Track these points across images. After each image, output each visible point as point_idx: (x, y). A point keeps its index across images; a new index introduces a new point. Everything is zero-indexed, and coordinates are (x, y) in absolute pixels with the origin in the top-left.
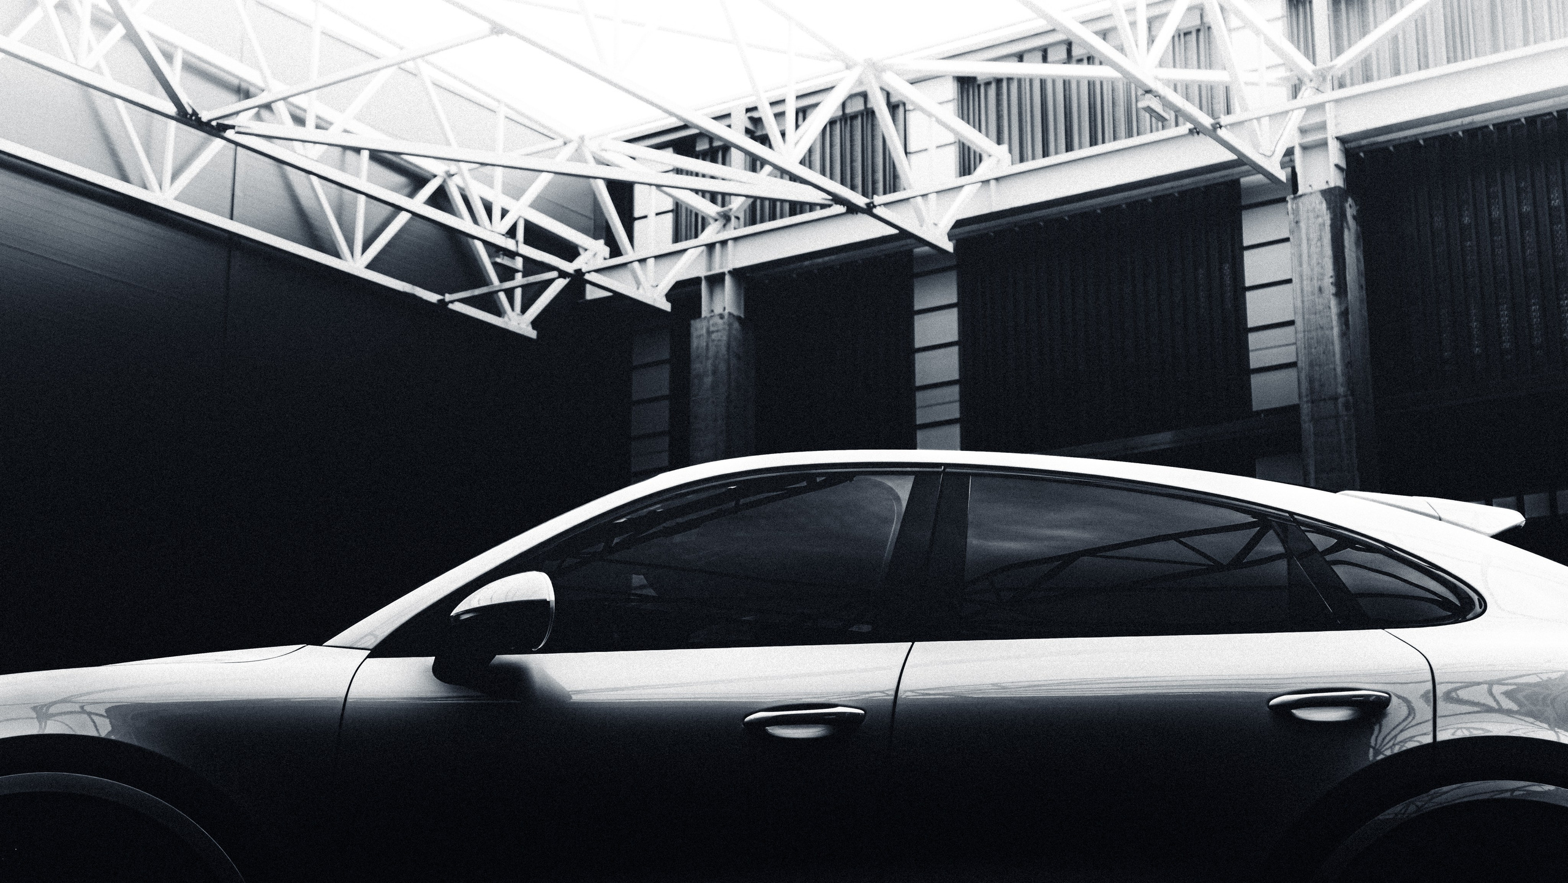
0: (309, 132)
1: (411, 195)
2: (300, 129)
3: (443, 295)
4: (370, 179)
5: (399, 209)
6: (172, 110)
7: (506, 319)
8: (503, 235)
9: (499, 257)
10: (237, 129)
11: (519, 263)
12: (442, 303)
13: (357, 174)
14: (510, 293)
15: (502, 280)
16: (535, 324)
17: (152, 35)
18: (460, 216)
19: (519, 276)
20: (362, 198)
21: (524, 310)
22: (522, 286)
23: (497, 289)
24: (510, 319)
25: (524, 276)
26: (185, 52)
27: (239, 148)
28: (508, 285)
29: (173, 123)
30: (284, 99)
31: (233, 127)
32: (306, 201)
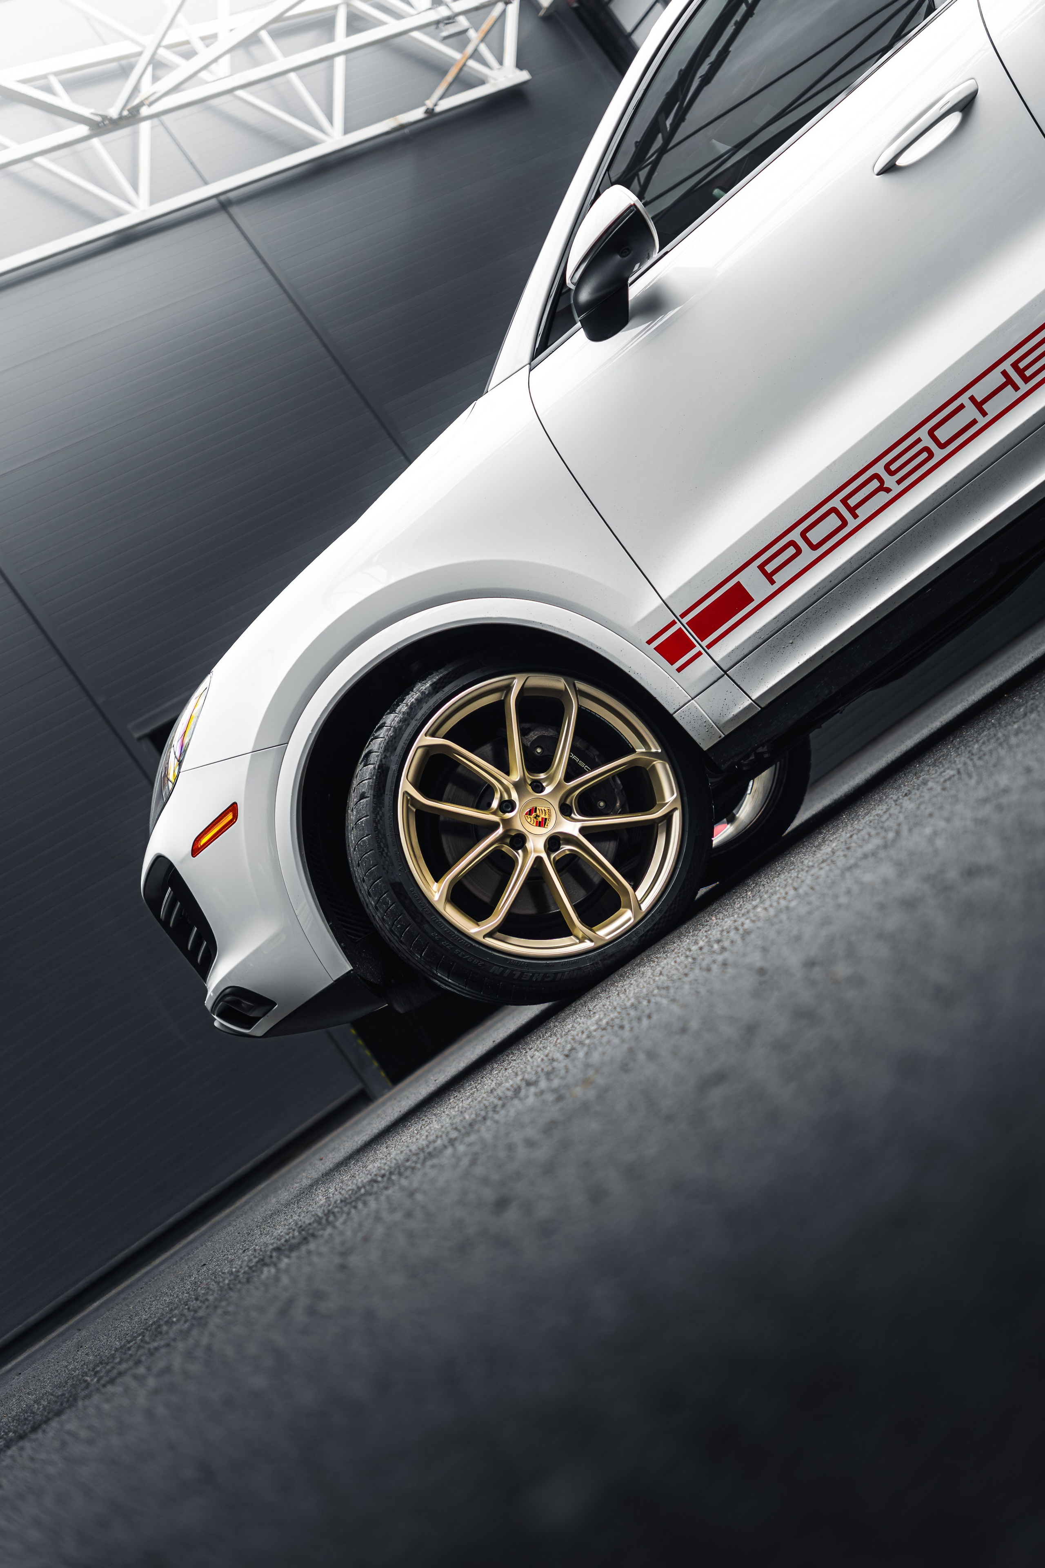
0: (205, 55)
1: (331, 39)
2: (195, 59)
3: (424, 105)
4: (286, 54)
5: (330, 58)
6: (83, 130)
7: (492, 81)
8: (430, 9)
9: (442, 31)
10: (147, 102)
11: (463, 22)
12: (430, 113)
13: (272, 59)
14: (476, 55)
15: (461, 48)
16: (520, 65)
17: (24, 82)
18: (381, 23)
19: (472, 33)
20: (293, 76)
21: (501, 62)
22: (482, 40)
23: (464, 61)
24: (495, 79)
25: (477, 30)
26: (56, 74)
27: (164, 118)
28: (470, 49)
29: (95, 142)
30: (159, 46)
31: (141, 104)
32: (252, 118)
